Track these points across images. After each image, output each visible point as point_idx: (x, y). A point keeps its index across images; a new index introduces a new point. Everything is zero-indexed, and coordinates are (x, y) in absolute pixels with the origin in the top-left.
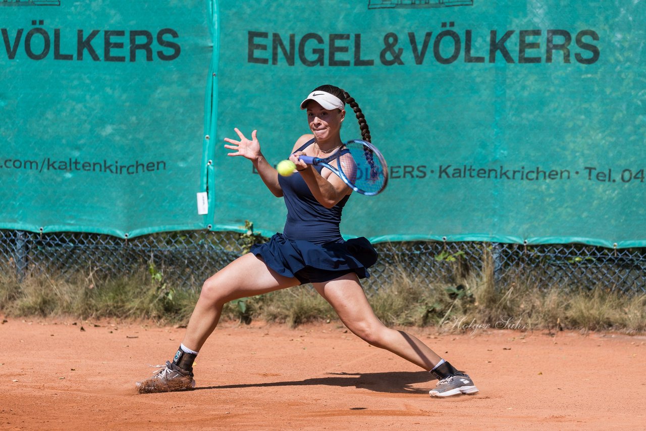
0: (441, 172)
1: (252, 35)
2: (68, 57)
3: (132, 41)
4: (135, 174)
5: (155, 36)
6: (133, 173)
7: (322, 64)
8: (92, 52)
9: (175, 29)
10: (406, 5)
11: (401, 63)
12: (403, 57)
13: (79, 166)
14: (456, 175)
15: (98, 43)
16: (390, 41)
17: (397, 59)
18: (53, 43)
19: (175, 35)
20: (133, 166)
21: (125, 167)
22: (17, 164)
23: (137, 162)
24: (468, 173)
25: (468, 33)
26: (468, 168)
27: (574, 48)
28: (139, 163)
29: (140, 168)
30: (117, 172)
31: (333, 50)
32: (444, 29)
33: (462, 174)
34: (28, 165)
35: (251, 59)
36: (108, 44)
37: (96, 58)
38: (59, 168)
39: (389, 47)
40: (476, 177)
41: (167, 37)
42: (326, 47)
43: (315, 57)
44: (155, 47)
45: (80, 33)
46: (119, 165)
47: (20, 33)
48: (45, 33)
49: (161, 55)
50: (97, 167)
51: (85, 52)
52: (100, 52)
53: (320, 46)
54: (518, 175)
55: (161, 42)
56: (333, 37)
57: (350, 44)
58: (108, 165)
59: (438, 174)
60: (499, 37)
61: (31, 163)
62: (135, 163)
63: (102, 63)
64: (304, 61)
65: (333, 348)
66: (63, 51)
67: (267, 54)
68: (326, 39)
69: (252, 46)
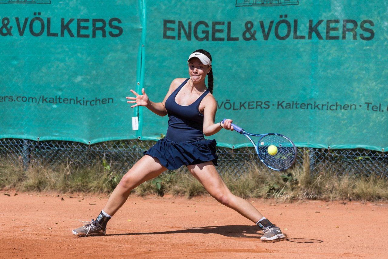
0: (278, 105)
1: (166, 22)
2: (55, 35)
3: (94, 25)
4: (94, 106)
5: (107, 22)
6: (93, 105)
7: (208, 40)
8: (70, 32)
9: (120, 18)
10: (258, 4)
11: (255, 39)
12: (257, 36)
13: (61, 101)
14: (287, 107)
15: (73, 27)
16: (249, 26)
17: (253, 37)
18: (47, 26)
19: (119, 21)
20: (94, 101)
21: (89, 101)
22: (24, 99)
23: (96, 98)
24: (295, 106)
25: (296, 22)
26: (295, 103)
27: (359, 31)
28: (97, 99)
29: (98, 102)
30: (84, 105)
31: (215, 31)
32: (281, 19)
33: (291, 107)
34: (31, 99)
35: (165, 36)
36: (79, 27)
37: (72, 35)
38: (49, 102)
39: (248, 30)
40: (300, 108)
41: (115, 23)
42: (210, 29)
43: (204, 35)
44: (108, 29)
45: (63, 20)
46: (85, 100)
47: (26, 20)
48: (41, 20)
49: (111, 34)
50: (72, 102)
51: (66, 31)
52: (74, 32)
53: (207, 29)
54: (325, 107)
55: (111, 26)
56: (215, 24)
57: (225, 27)
58: (78, 100)
59: (277, 106)
60: (314, 24)
61: (33, 99)
62: (95, 99)
63: (76, 38)
64: (197, 38)
65: (213, 211)
66: (52, 31)
67: (175, 34)
68: (210, 25)
69: (166, 29)
